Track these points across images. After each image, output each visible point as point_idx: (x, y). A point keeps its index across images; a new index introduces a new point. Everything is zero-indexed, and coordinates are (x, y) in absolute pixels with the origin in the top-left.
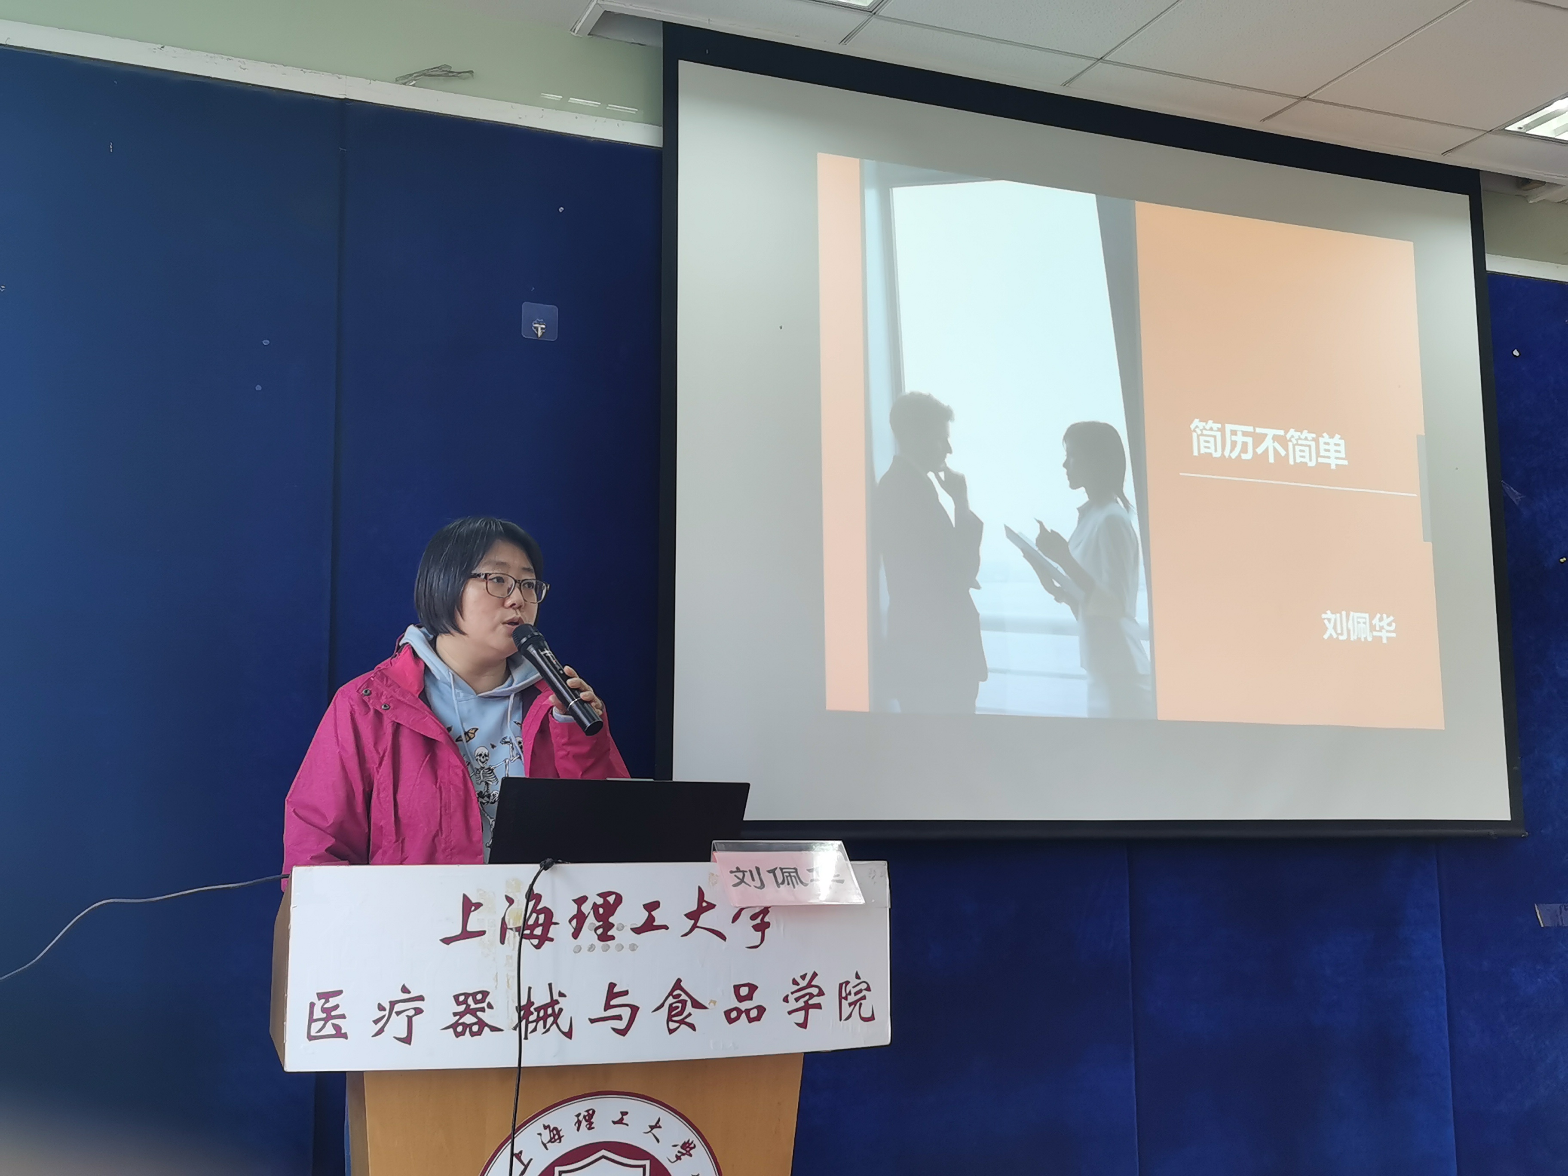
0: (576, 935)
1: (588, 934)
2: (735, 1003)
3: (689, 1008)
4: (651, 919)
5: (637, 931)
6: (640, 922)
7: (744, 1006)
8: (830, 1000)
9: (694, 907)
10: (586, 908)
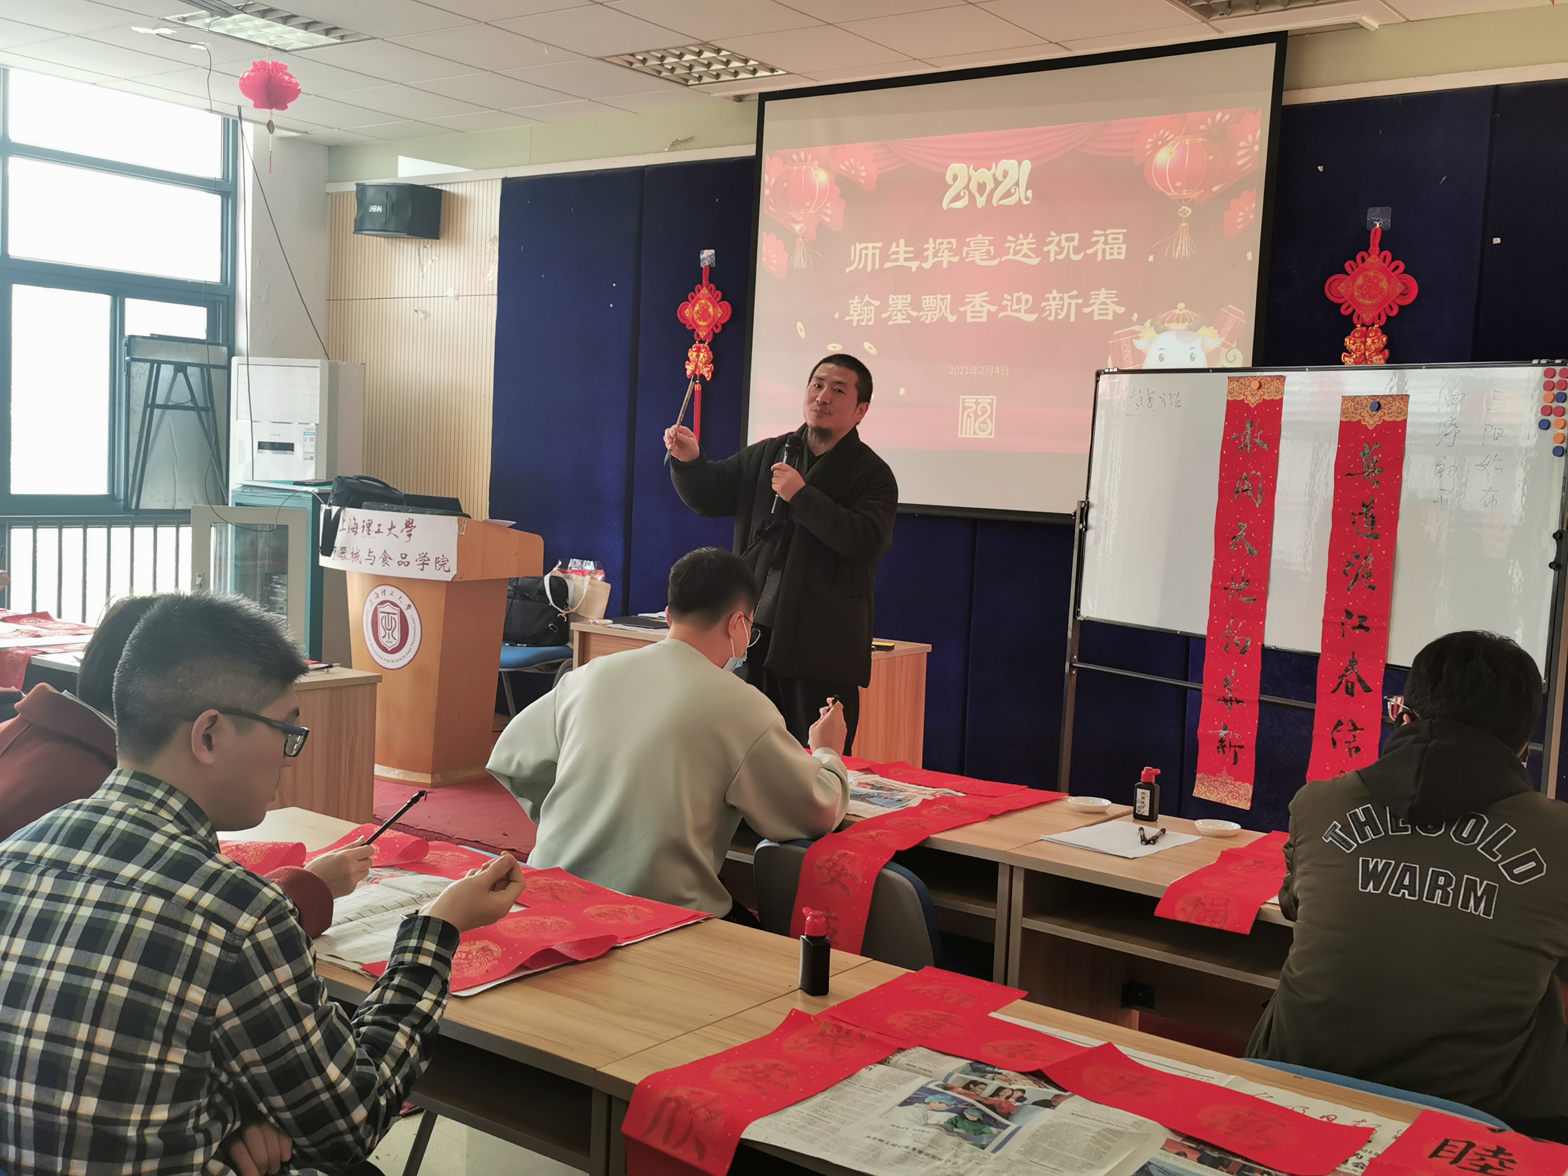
0: (363, 532)
1: (365, 533)
2: (401, 560)
3: (388, 559)
4: (379, 530)
5: (376, 532)
6: (376, 530)
7: (404, 560)
8: (432, 562)
9: (390, 527)
10: (365, 524)
